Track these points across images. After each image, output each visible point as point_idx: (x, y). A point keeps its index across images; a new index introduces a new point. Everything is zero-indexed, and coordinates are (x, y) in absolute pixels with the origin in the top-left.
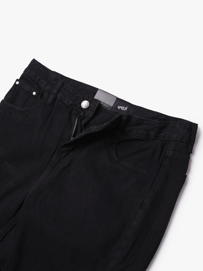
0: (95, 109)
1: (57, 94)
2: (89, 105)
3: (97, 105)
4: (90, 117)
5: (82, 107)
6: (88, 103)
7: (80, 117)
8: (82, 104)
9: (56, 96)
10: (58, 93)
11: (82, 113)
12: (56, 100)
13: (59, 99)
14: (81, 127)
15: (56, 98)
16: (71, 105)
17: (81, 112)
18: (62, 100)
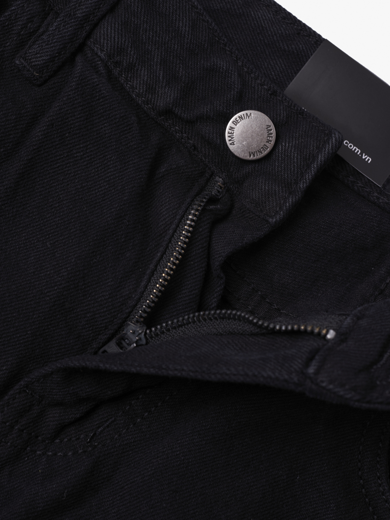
0: (309, 176)
1: (96, 25)
2: (270, 146)
3: (321, 158)
4: (272, 220)
5: (231, 147)
6: (270, 134)
7: (212, 200)
8: (230, 124)
9: (88, 36)
10: (103, 17)
11: (220, 181)
12: (79, 59)
13: (102, 55)
14: (209, 266)
15: (81, 48)
16: (168, 112)
17: (212, 175)
18: (116, 72)
